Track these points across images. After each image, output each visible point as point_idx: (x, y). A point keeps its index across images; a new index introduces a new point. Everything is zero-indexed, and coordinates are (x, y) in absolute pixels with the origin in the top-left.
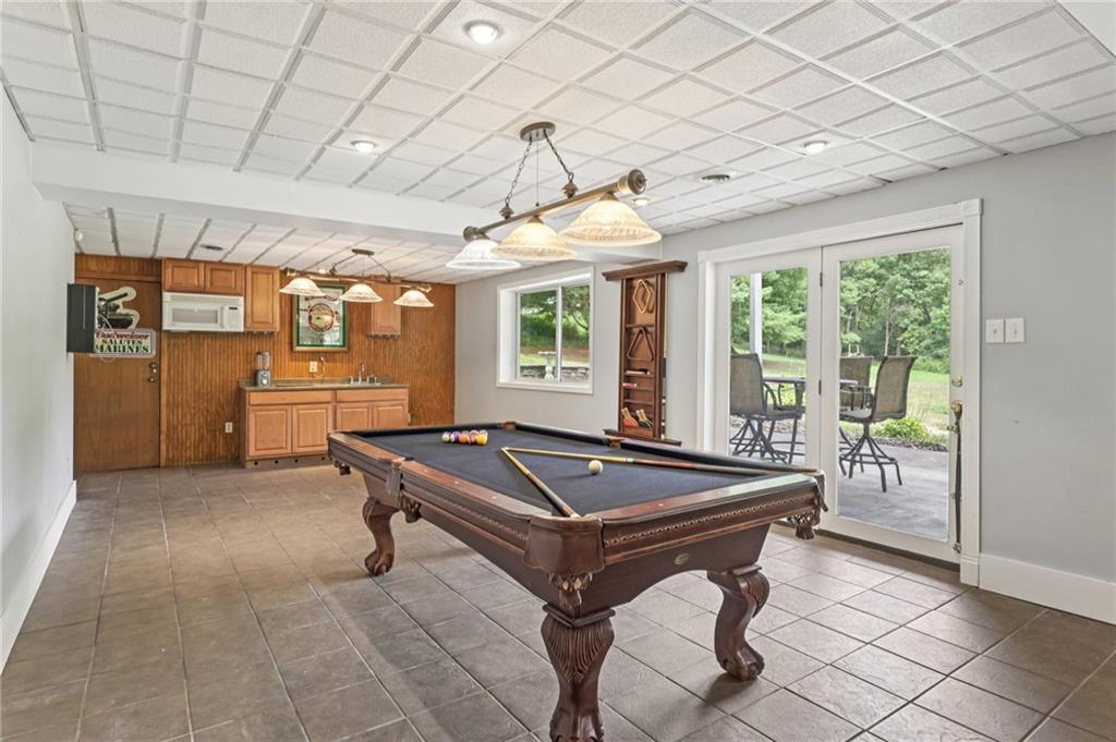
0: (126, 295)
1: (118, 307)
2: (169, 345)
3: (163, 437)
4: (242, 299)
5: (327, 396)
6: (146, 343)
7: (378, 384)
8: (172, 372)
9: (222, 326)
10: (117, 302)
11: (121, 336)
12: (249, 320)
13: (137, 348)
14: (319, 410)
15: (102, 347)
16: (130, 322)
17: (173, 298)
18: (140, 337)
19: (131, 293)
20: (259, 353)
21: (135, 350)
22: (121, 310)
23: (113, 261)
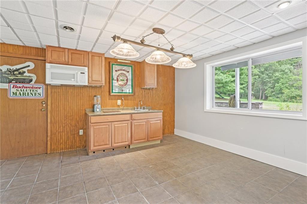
0: (29, 66)
1: (24, 72)
2: (51, 92)
3: (49, 138)
4: (86, 68)
5: (128, 117)
6: (40, 91)
7: (147, 110)
8: (53, 105)
9: (77, 82)
10: (24, 70)
11: (27, 87)
12: (90, 79)
13: (35, 93)
14: (124, 124)
15: (16, 93)
16: (31, 81)
17: (51, 67)
18: (36, 88)
19: (32, 66)
20: (95, 96)
21: (34, 95)
22: (26, 74)
23: (22, 48)
